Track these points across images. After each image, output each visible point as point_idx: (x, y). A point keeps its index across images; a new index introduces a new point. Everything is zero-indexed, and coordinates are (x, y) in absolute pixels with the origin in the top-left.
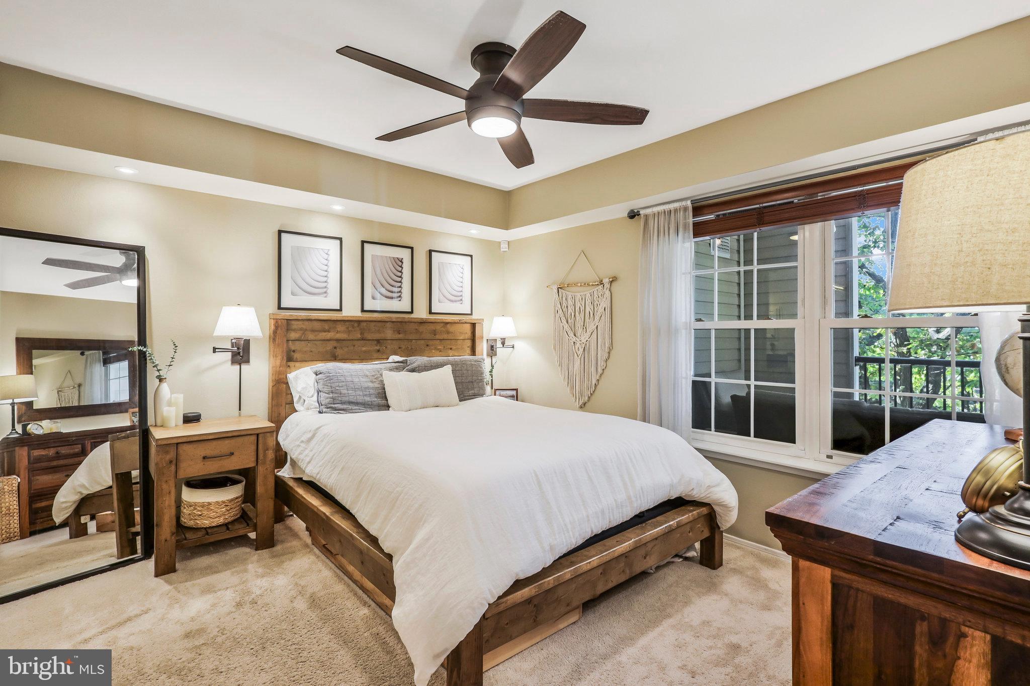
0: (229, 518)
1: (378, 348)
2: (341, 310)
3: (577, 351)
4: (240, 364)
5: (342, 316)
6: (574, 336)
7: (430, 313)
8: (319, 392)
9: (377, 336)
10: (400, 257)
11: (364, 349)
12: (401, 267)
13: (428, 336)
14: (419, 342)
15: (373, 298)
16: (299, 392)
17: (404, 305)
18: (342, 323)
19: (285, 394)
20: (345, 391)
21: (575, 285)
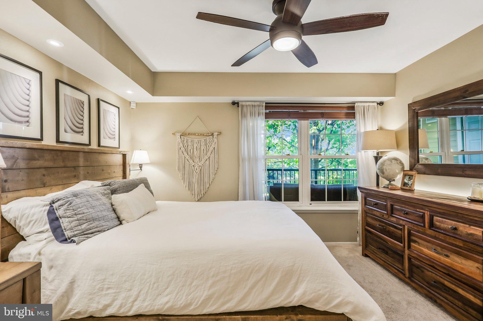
2: (43, 139)
3: (196, 170)
5: (45, 145)
6: (193, 163)
7: (99, 146)
10: (82, 99)
11: (65, 175)
12: (83, 108)
15: (66, 131)
17: (84, 139)
21: (195, 134)
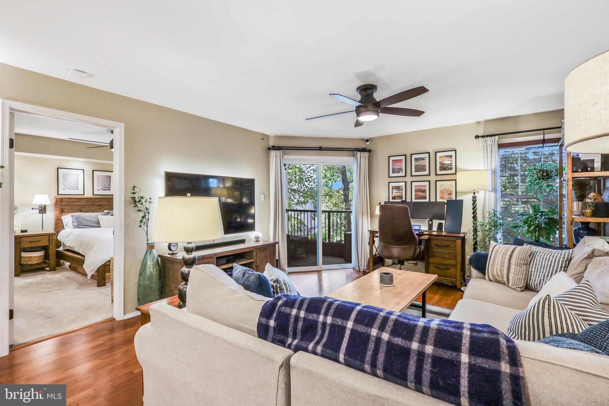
0: (39, 262)
1: (100, 208)
2: (84, 195)
4: (42, 214)
5: (84, 197)
8: (73, 222)
9: (99, 204)
10: (110, 175)
11: (94, 208)
12: (110, 179)
15: (98, 190)
16: (66, 223)
18: (84, 199)
19: (60, 224)
20: (83, 222)
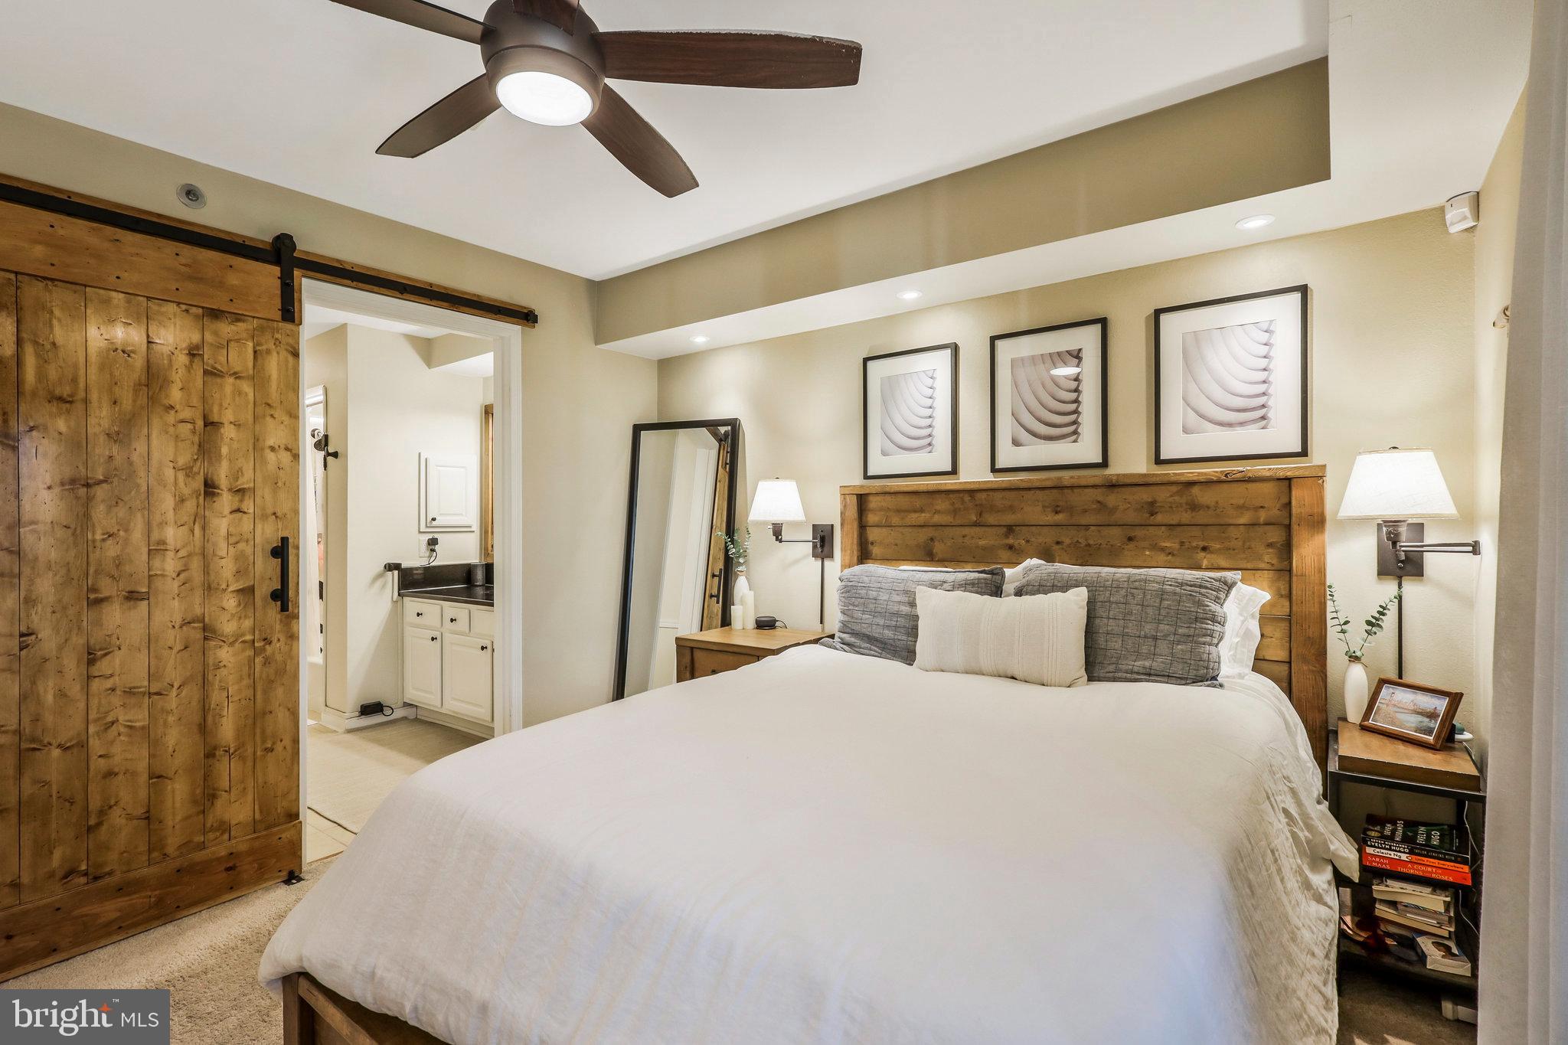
2: (954, 472)
5: (961, 483)
7: (1158, 461)
10: (1073, 346)
13: (1132, 517)
14: (1106, 531)
15: (1016, 443)
17: (1086, 449)
18: (947, 496)
